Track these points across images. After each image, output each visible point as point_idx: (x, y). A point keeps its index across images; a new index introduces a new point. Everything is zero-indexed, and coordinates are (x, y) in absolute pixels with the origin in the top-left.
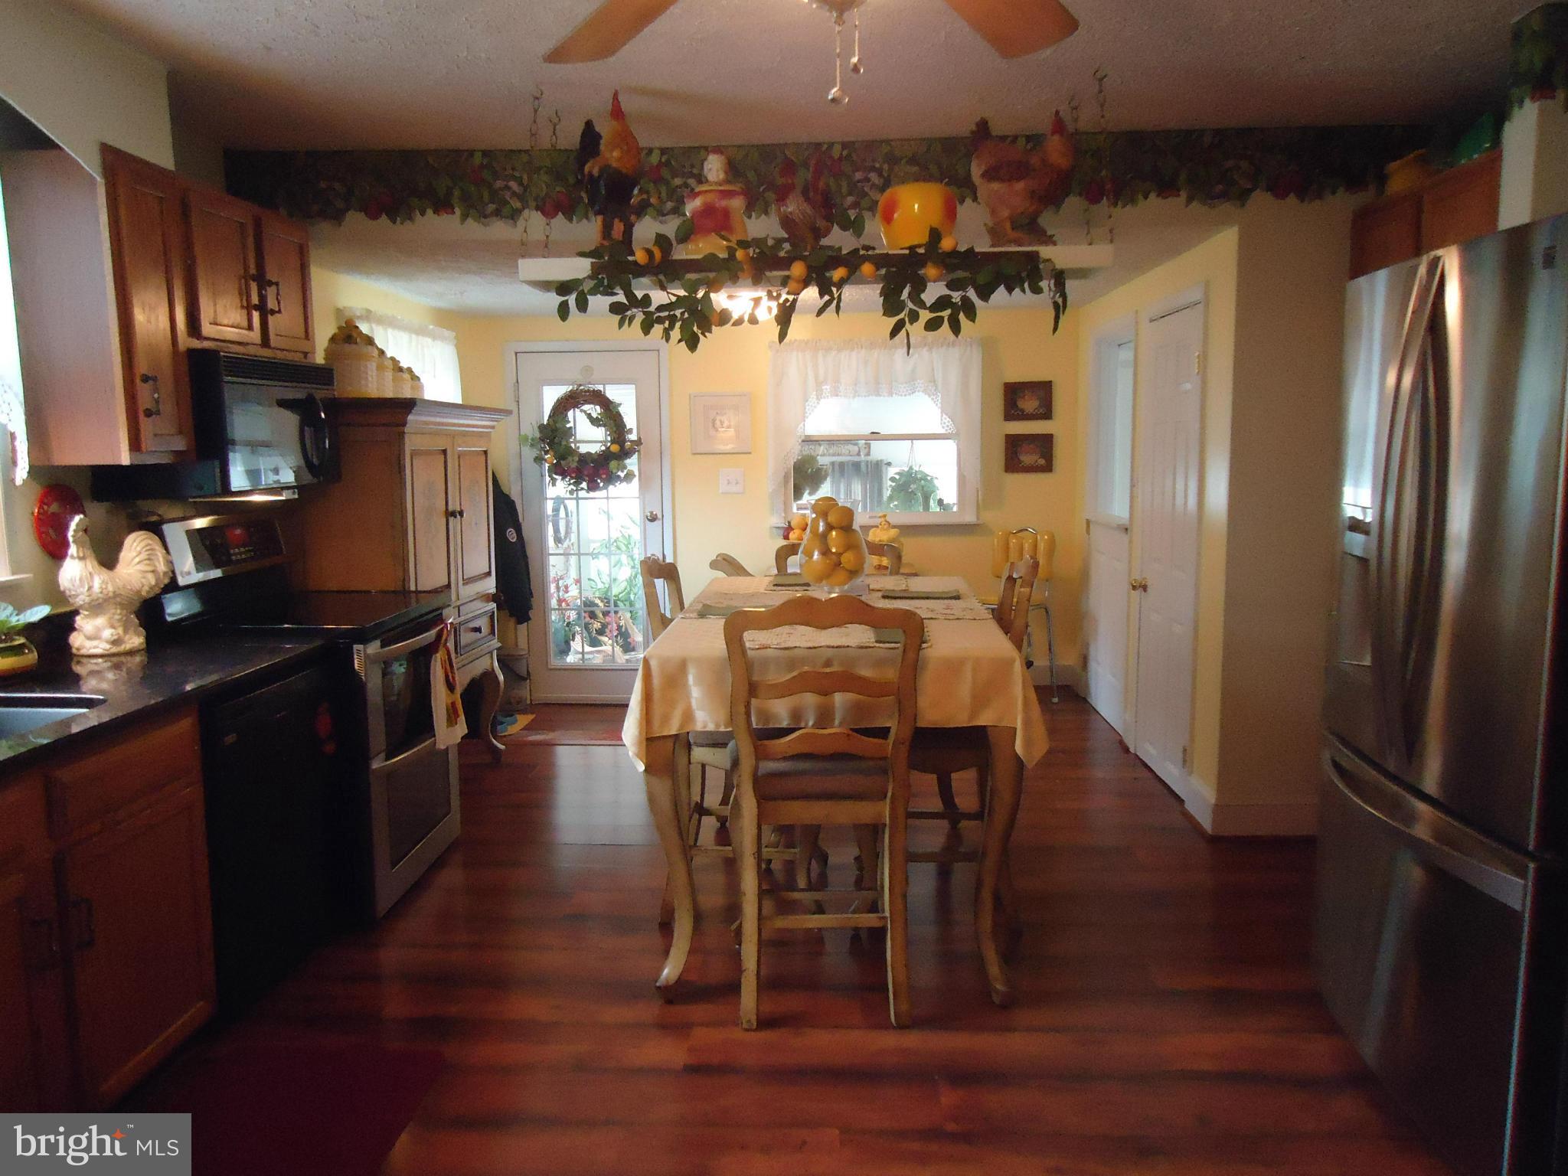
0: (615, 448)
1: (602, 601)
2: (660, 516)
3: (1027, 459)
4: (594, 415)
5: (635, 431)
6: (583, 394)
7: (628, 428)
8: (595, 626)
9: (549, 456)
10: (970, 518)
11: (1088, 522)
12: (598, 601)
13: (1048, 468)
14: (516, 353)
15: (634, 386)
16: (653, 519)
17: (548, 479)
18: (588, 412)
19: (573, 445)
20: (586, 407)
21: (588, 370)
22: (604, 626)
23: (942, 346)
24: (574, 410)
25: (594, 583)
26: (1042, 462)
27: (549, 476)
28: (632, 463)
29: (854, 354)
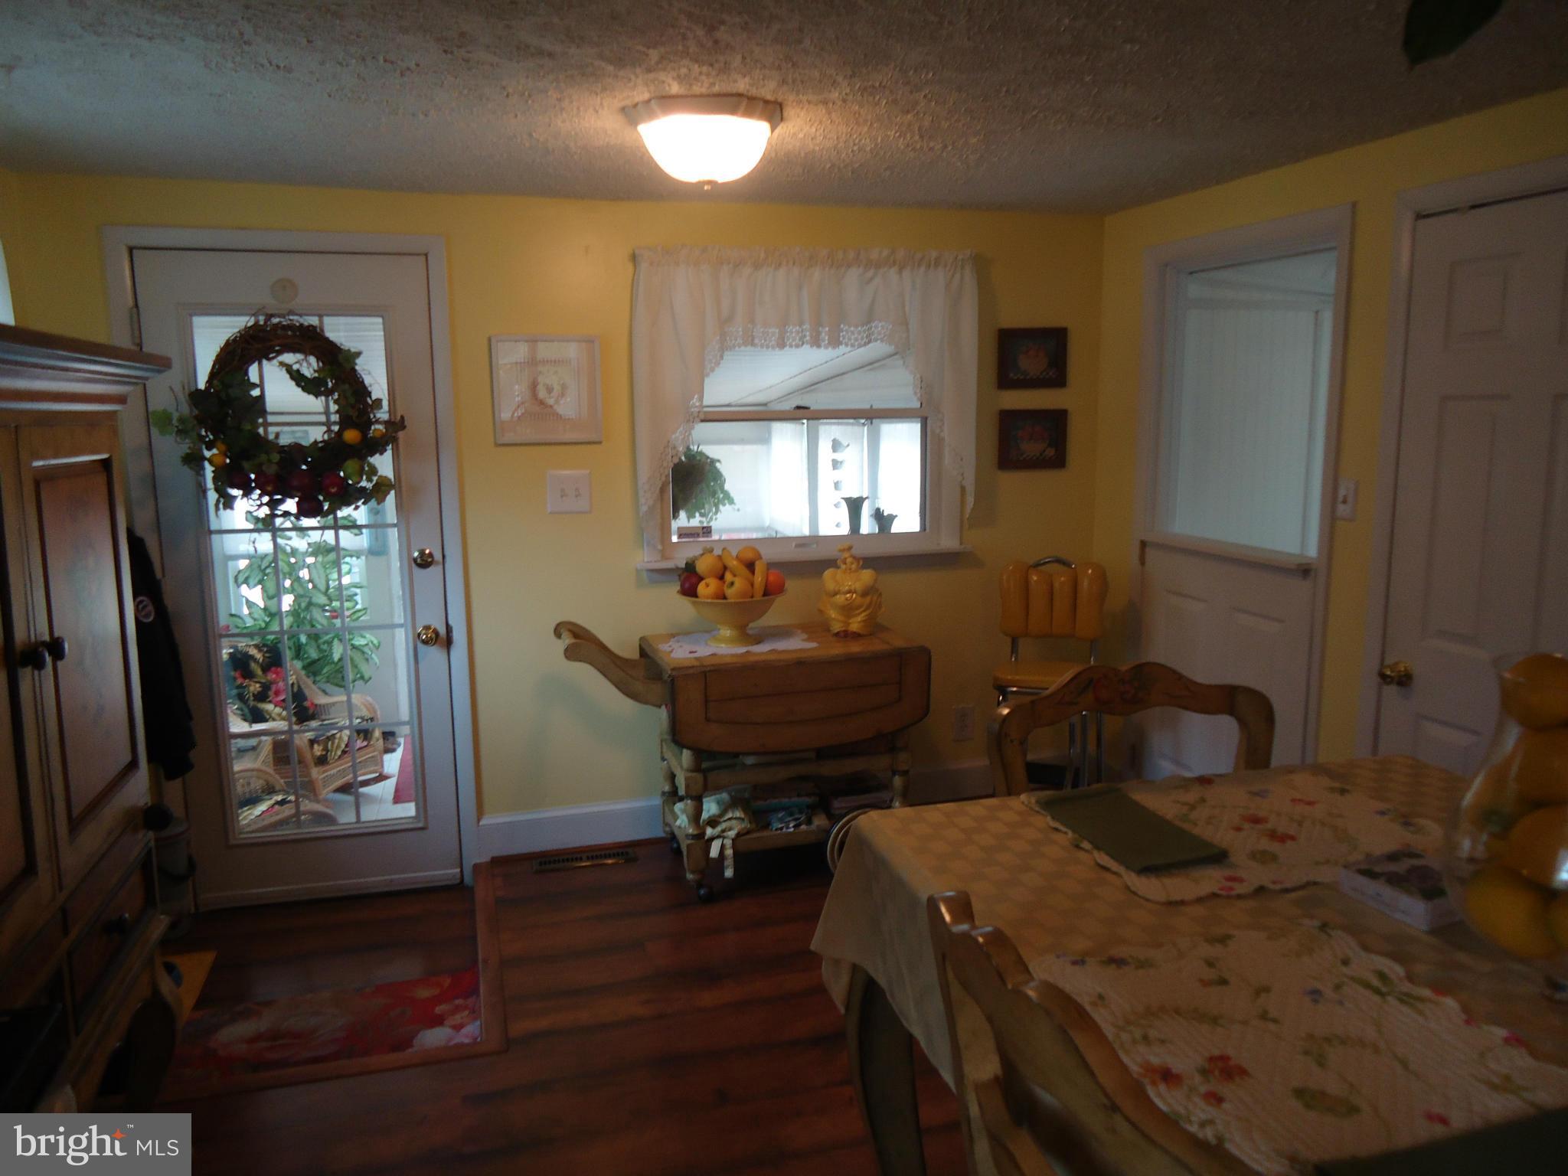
0: (351, 436)
1: (260, 650)
2: (438, 556)
3: (1031, 448)
4: (308, 372)
5: (385, 404)
6: (279, 332)
7: (374, 397)
8: (252, 689)
9: (215, 451)
10: (948, 542)
11: (1143, 544)
12: (253, 652)
13: (1057, 460)
14: (131, 250)
15: (380, 320)
16: (424, 562)
17: (212, 496)
18: (295, 367)
19: (261, 431)
20: (289, 358)
21: (285, 286)
22: (266, 687)
23: (919, 265)
24: (260, 364)
25: (240, 621)
26: (1051, 452)
27: (217, 490)
28: (384, 464)
29: (782, 272)
